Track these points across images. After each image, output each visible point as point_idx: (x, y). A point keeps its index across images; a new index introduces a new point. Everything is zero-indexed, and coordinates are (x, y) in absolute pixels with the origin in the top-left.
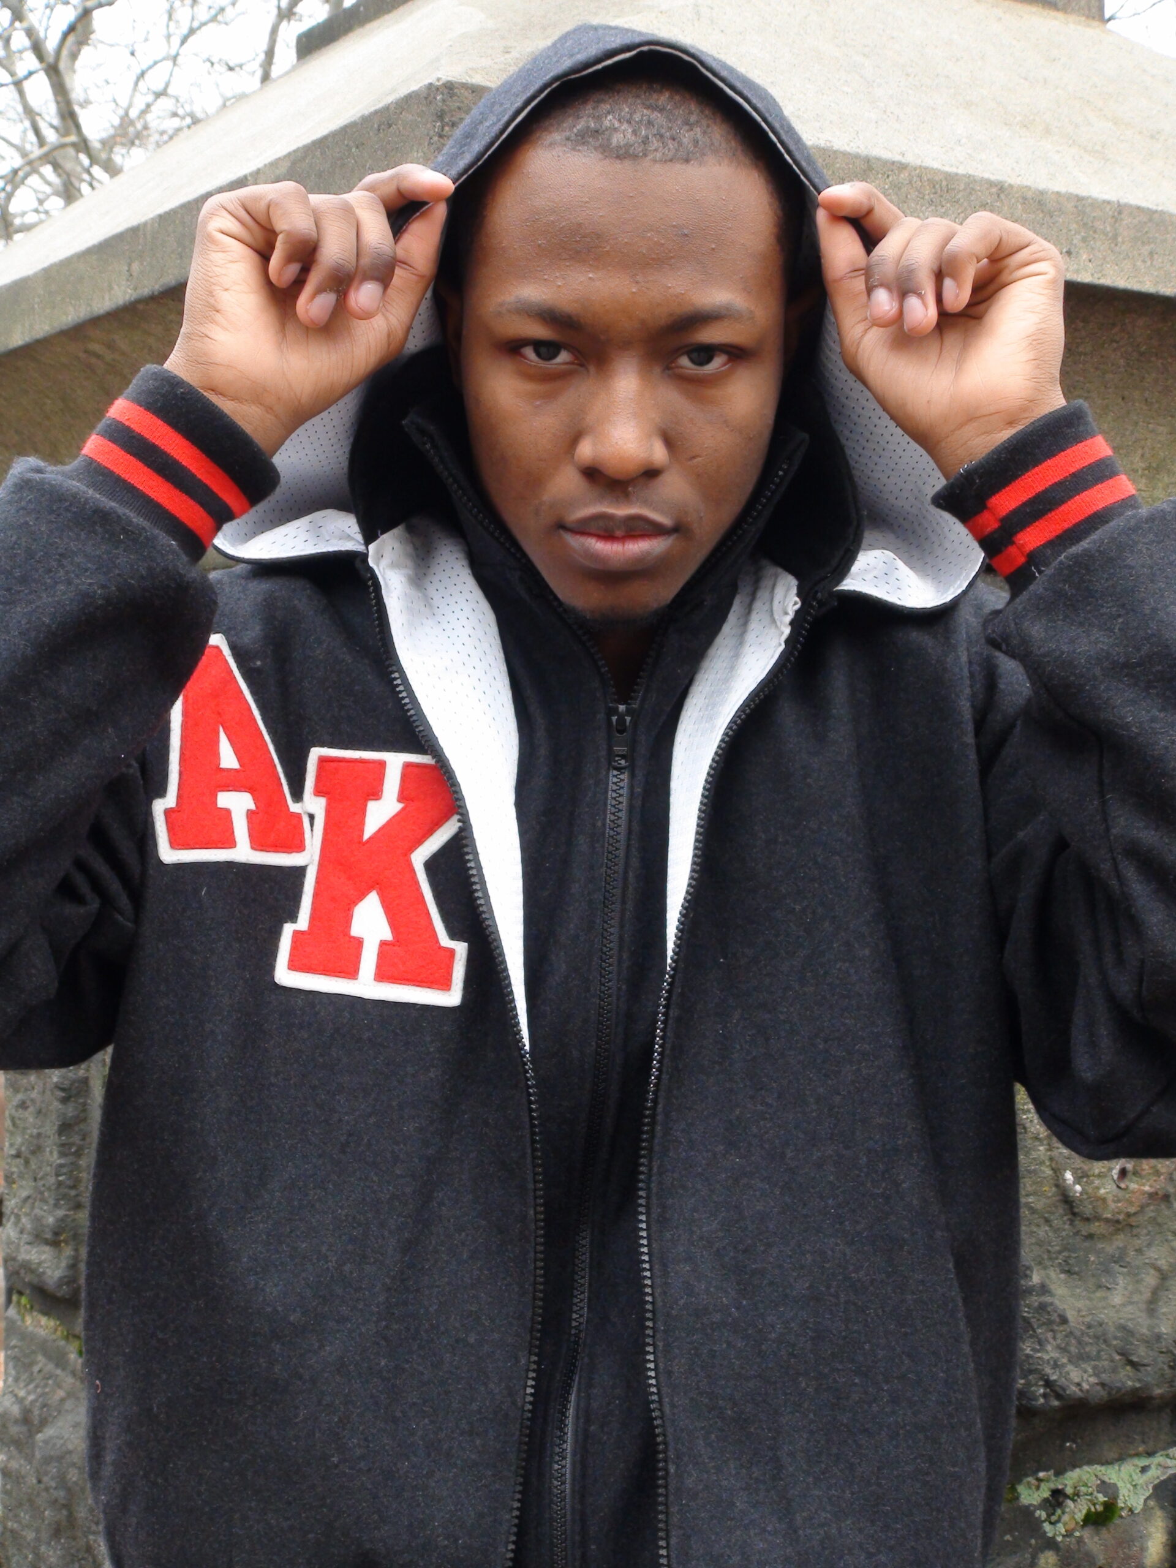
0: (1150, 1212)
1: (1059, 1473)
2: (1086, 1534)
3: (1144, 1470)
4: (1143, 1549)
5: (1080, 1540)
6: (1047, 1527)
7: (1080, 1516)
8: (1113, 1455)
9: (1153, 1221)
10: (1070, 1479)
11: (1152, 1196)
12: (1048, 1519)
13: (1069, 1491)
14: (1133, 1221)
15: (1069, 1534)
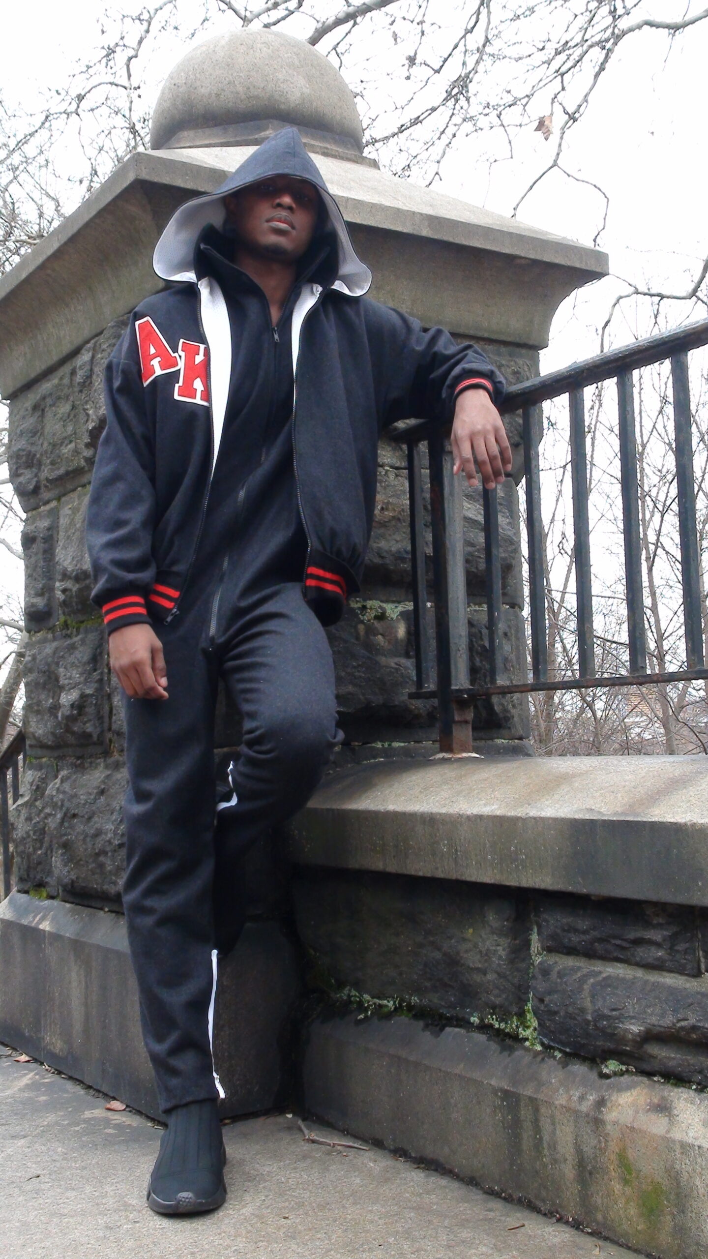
0: (393, 523)
1: (365, 600)
2: (376, 623)
3: (396, 607)
4: (397, 632)
5: (373, 623)
6: (360, 616)
7: (373, 615)
8: (384, 598)
9: (395, 526)
10: (369, 603)
11: (393, 517)
12: (361, 613)
13: (368, 606)
14: (387, 524)
15: (369, 620)
